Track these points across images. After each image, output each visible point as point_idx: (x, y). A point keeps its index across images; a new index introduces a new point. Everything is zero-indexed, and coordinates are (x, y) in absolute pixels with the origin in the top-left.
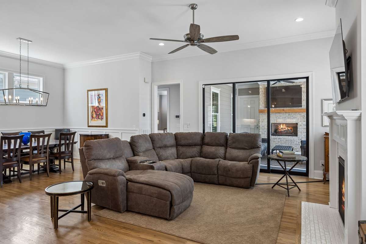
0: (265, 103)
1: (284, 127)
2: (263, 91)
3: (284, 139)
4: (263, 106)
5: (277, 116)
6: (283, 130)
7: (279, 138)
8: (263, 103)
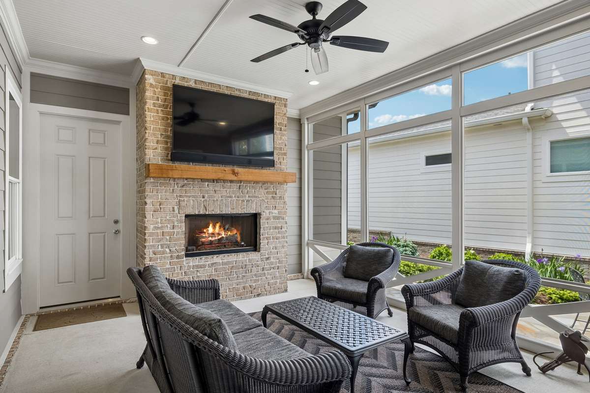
0: (166, 143)
1: (217, 230)
2: (158, 99)
3: (226, 264)
4: (159, 151)
5: (207, 191)
6: (213, 239)
7: (212, 264)
8: (158, 142)
